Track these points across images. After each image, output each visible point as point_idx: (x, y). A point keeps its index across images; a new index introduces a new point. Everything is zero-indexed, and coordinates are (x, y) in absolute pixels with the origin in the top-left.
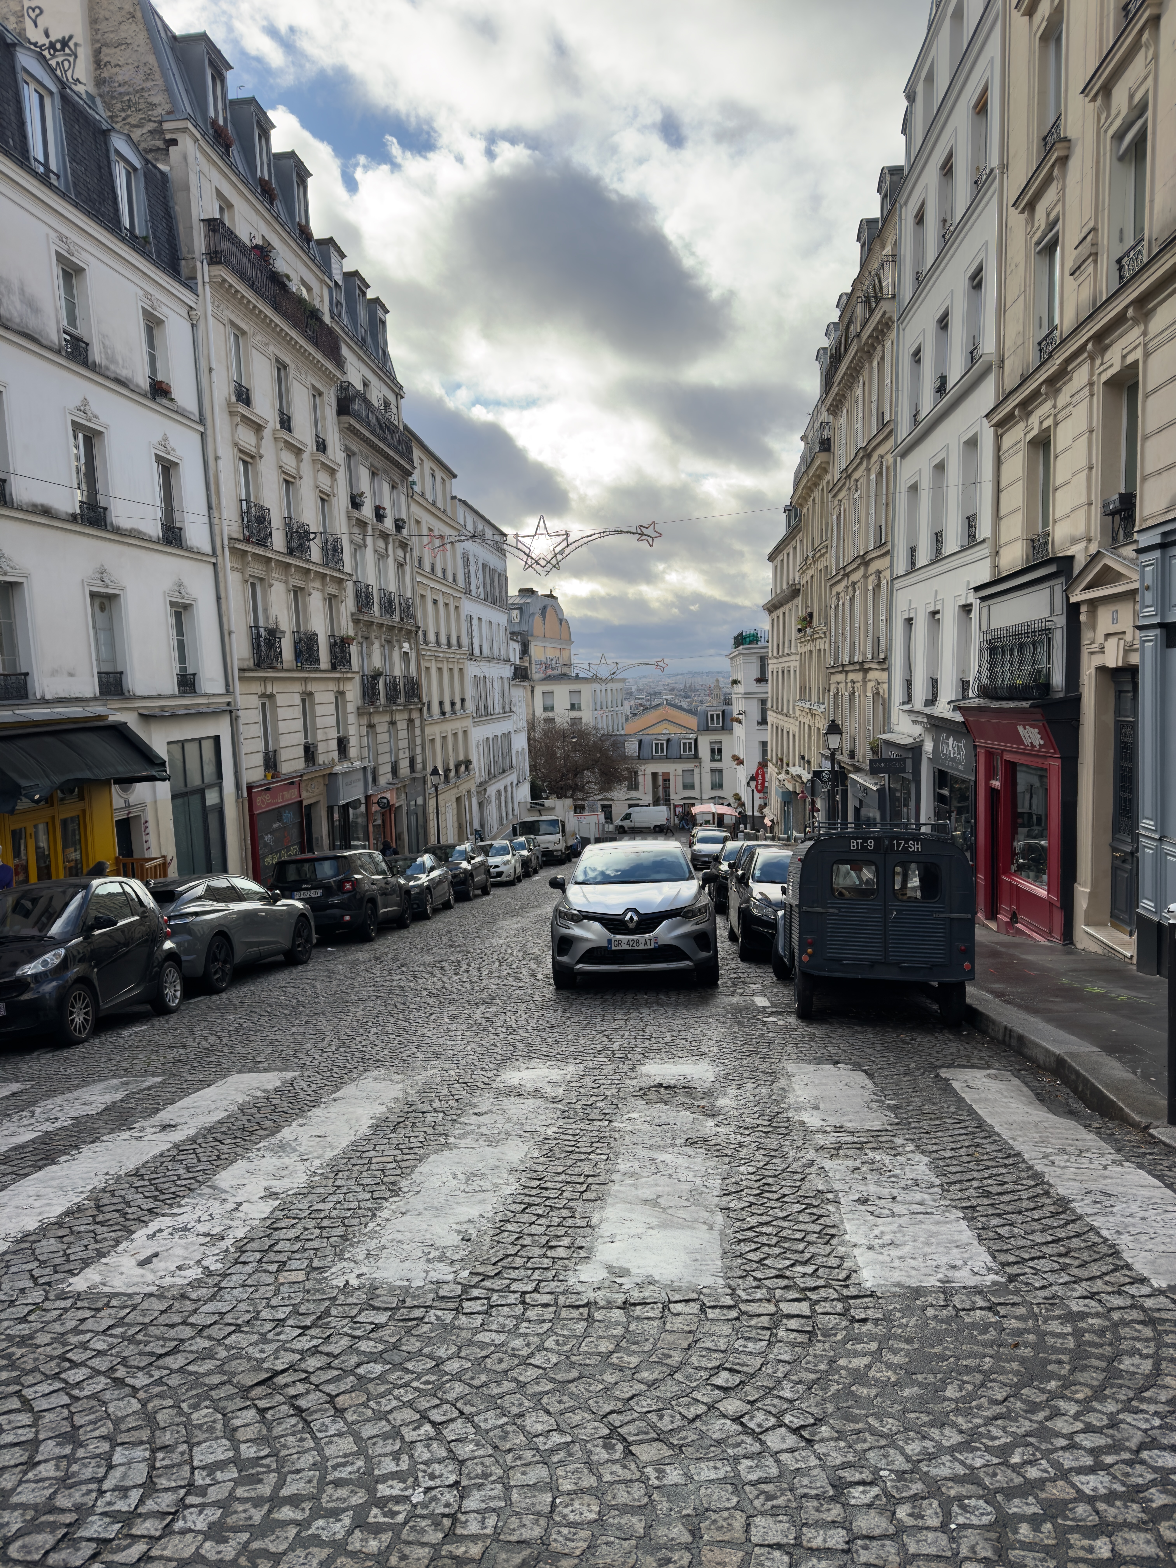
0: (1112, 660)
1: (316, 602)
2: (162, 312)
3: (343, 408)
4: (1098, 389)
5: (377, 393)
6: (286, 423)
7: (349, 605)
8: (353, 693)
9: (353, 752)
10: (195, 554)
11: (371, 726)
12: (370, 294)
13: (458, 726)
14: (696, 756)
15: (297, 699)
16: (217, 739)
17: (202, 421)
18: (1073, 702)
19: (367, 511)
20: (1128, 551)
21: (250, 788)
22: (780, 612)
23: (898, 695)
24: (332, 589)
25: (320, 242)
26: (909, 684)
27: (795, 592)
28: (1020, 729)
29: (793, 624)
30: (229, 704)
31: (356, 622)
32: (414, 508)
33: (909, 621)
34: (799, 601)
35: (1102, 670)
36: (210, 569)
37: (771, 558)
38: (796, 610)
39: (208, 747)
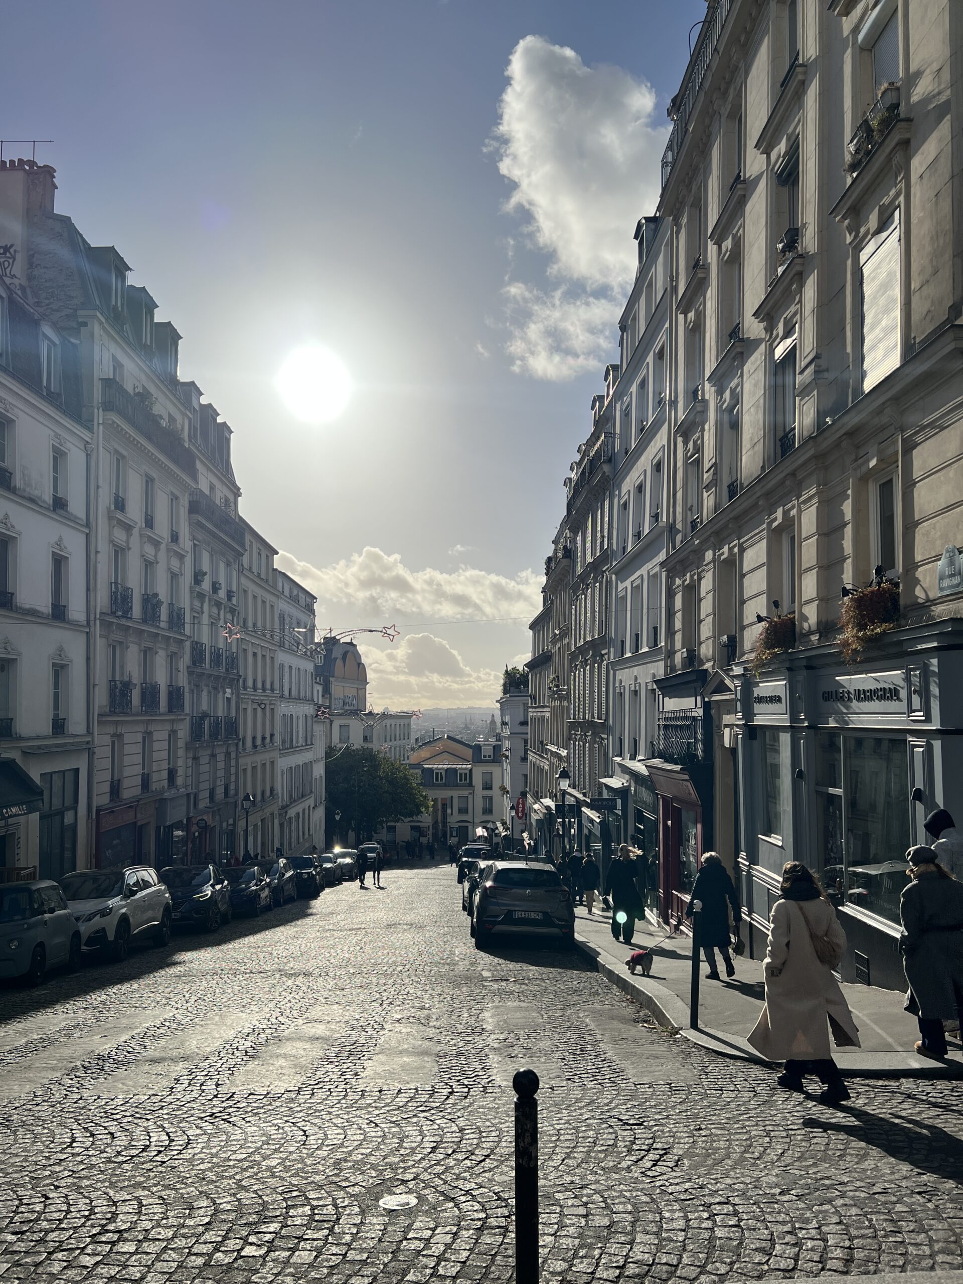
0: (727, 742)
1: (160, 660)
2: (66, 447)
3: (194, 508)
4: (718, 565)
5: (220, 495)
6: (149, 523)
7: (185, 660)
8: (183, 732)
9: (180, 781)
10: (74, 626)
11: (196, 759)
12: (219, 420)
13: (266, 757)
14: (470, 784)
15: (139, 738)
16: (77, 771)
17: (88, 525)
19: (206, 586)
21: (98, 811)
22: (537, 671)
23: (614, 748)
24: (173, 648)
25: (184, 385)
26: (621, 743)
27: (548, 658)
29: (546, 683)
30: (88, 743)
31: (191, 674)
32: (243, 580)
33: (620, 695)
34: (550, 665)
36: (84, 637)
37: (532, 627)
38: (548, 672)
39: (69, 777)
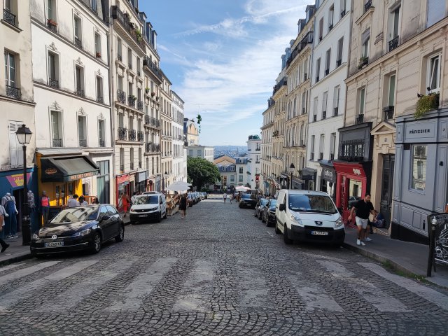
0: (385, 151)
1: (135, 121)
2: (100, 33)
3: (145, 63)
4: (382, 76)
5: (154, 59)
6: (130, 67)
7: (143, 123)
8: (143, 148)
9: (143, 166)
10: (105, 106)
11: (147, 159)
12: (153, 29)
13: (169, 159)
14: (235, 171)
15: (129, 150)
16: (109, 161)
17: (109, 65)
18: (370, 163)
19: (149, 94)
20: (392, 122)
21: (116, 176)
22: (266, 130)
23: (309, 157)
24: (140, 117)
25: (140, 13)
26: (313, 155)
27: (272, 124)
28: (354, 170)
29: (271, 134)
30: (112, 151)
31: (145, 127)
32: (162, 94)
33: (314, 136)
34: (273, 127)
35: (381, 154)
36: (109, 110)
37: (263, 114)
38: (272, 130)
